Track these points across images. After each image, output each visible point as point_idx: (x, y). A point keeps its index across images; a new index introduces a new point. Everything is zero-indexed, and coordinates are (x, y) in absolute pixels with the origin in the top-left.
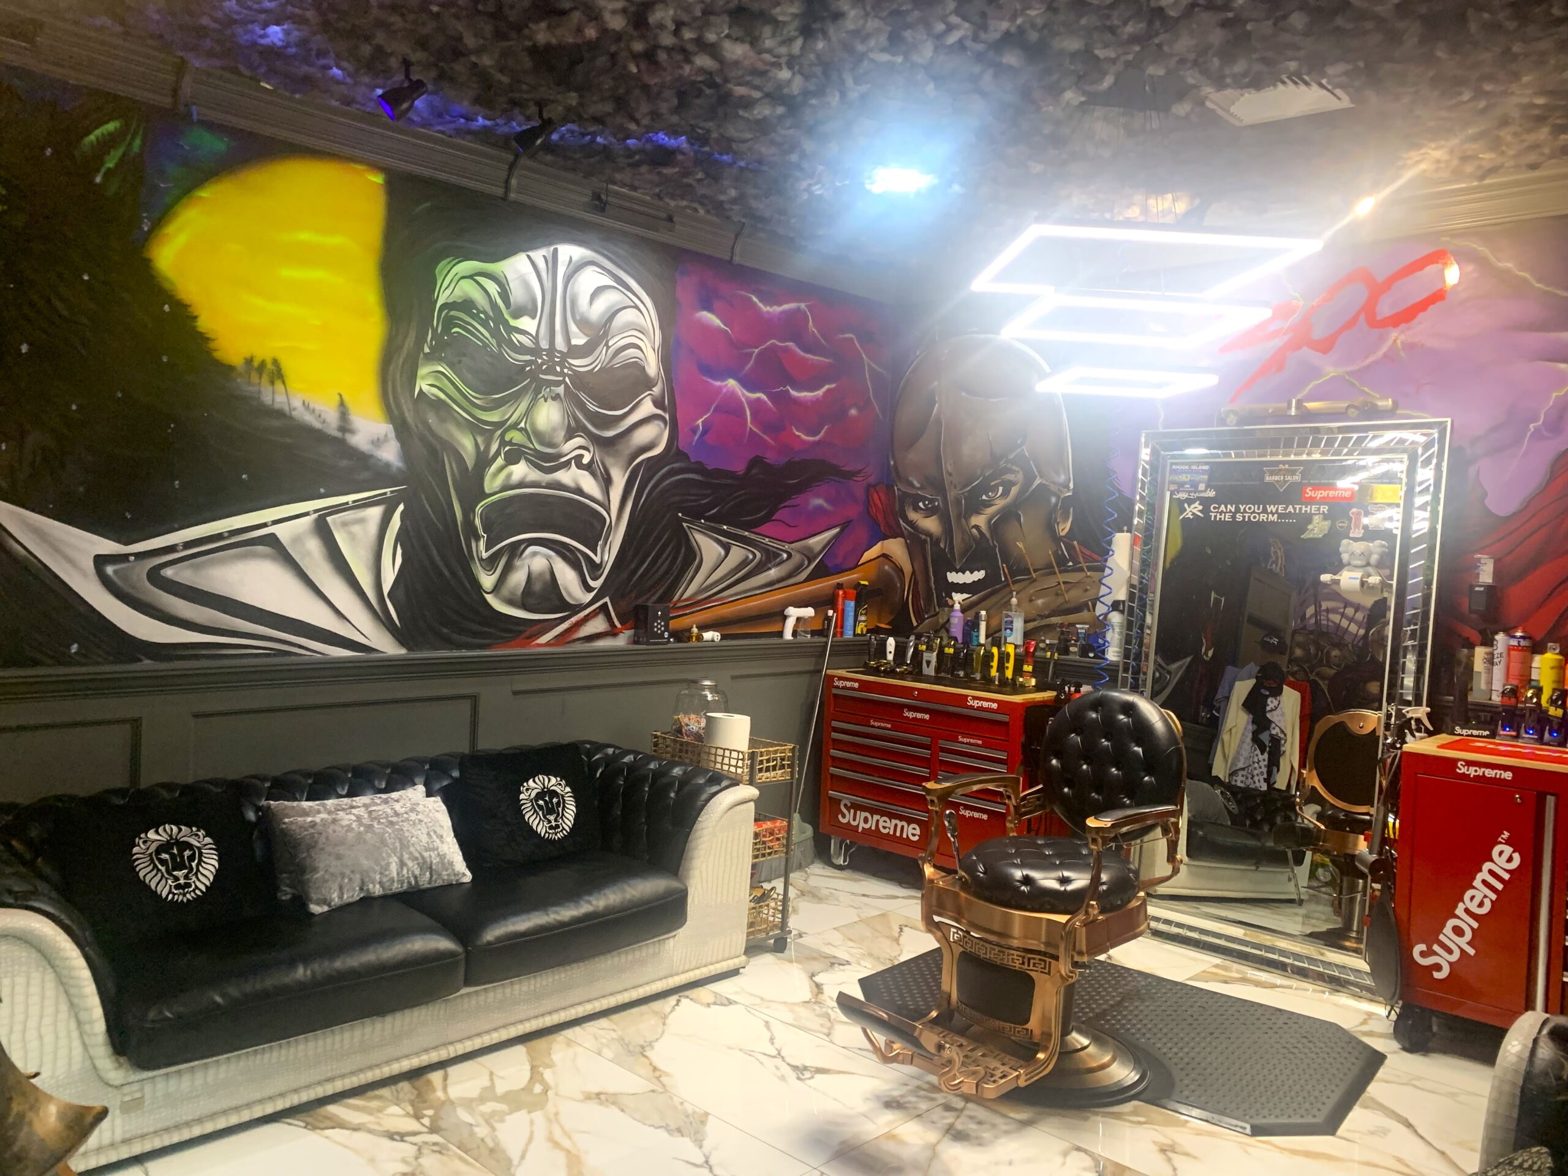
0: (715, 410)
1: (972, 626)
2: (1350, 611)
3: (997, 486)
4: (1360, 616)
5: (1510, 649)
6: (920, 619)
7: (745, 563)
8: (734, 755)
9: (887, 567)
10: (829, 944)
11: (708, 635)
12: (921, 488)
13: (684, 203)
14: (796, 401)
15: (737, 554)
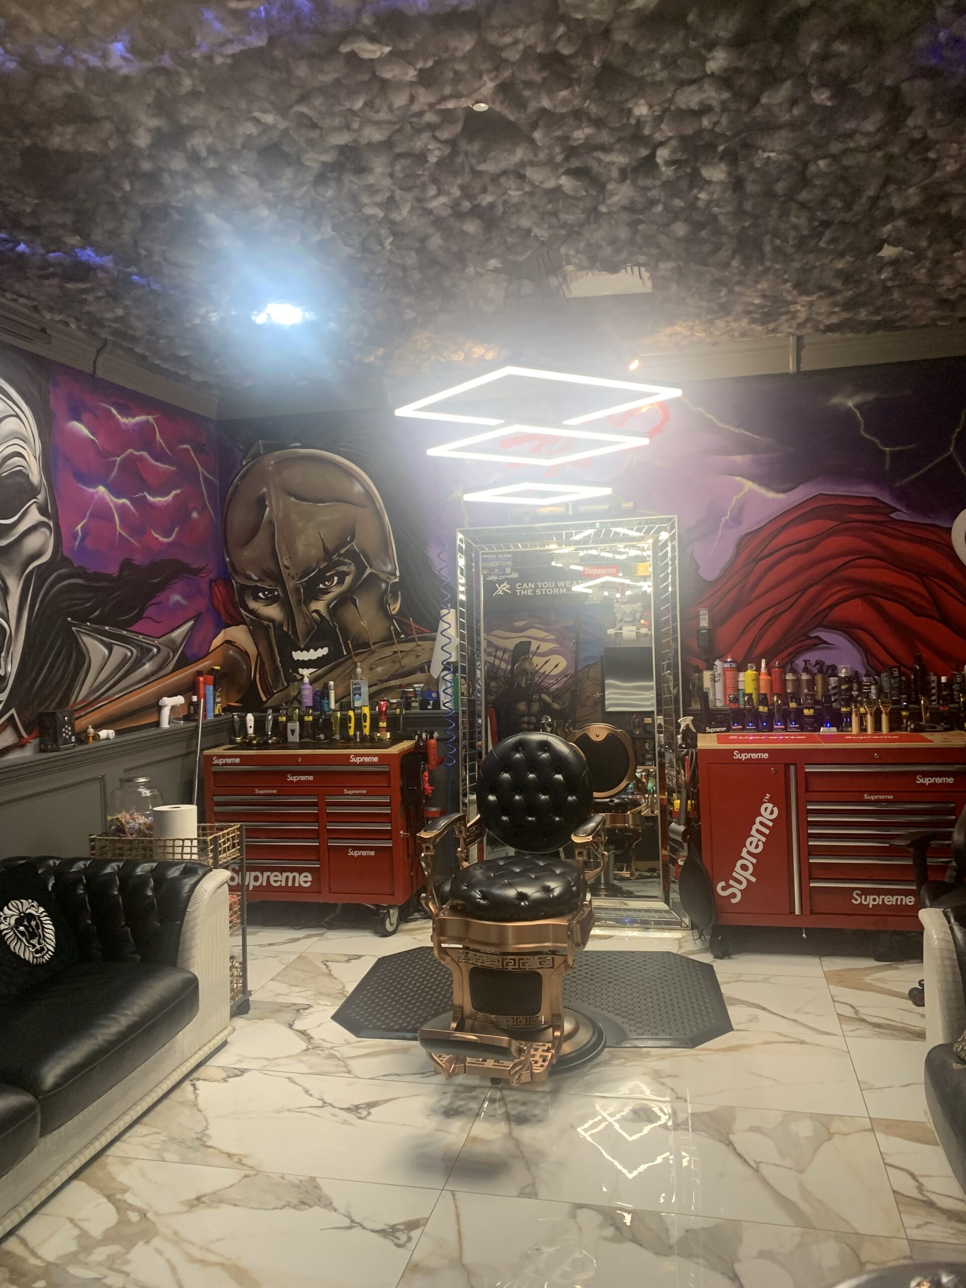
0: (91, 516)
1: (322, 695)
2: (500, 654)
3: (332, 576)
4: (506, 656)
5: (724, 670)
6: (270, 694)
7: (124, 661)
8: (188, 843)
9: (231, 652)
10: (279, 994)
11: (103, 734)
12: (260, 580)
13: (59, 317)
14: (153, 506)
15: (119, 651)
